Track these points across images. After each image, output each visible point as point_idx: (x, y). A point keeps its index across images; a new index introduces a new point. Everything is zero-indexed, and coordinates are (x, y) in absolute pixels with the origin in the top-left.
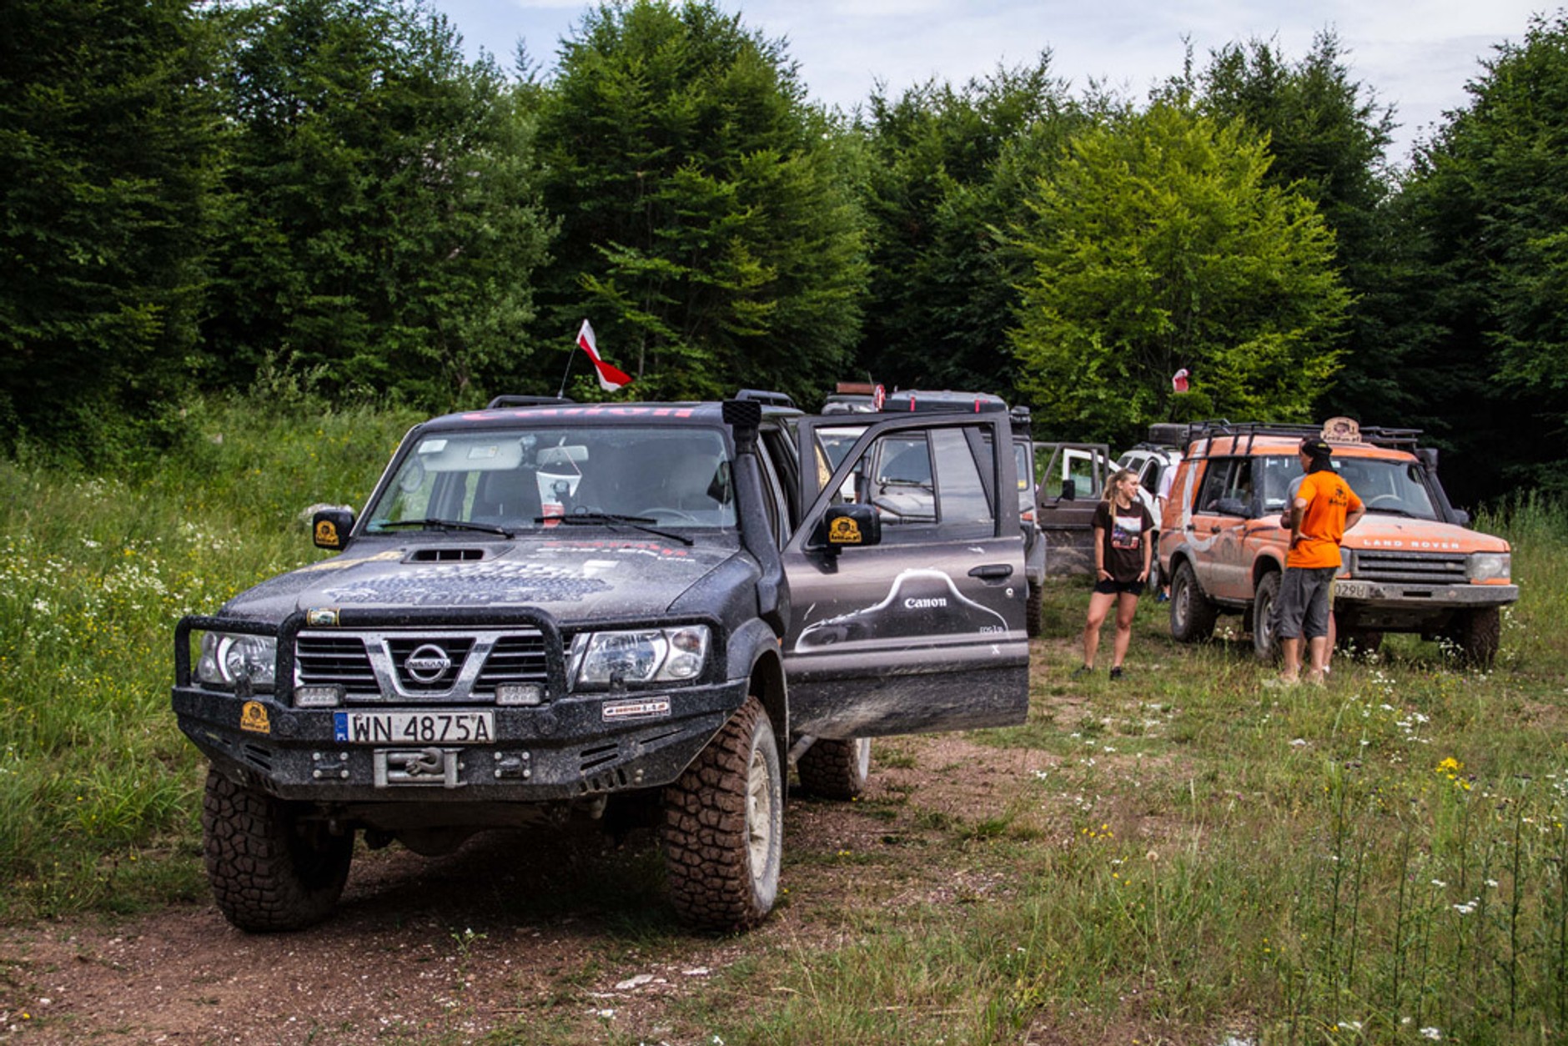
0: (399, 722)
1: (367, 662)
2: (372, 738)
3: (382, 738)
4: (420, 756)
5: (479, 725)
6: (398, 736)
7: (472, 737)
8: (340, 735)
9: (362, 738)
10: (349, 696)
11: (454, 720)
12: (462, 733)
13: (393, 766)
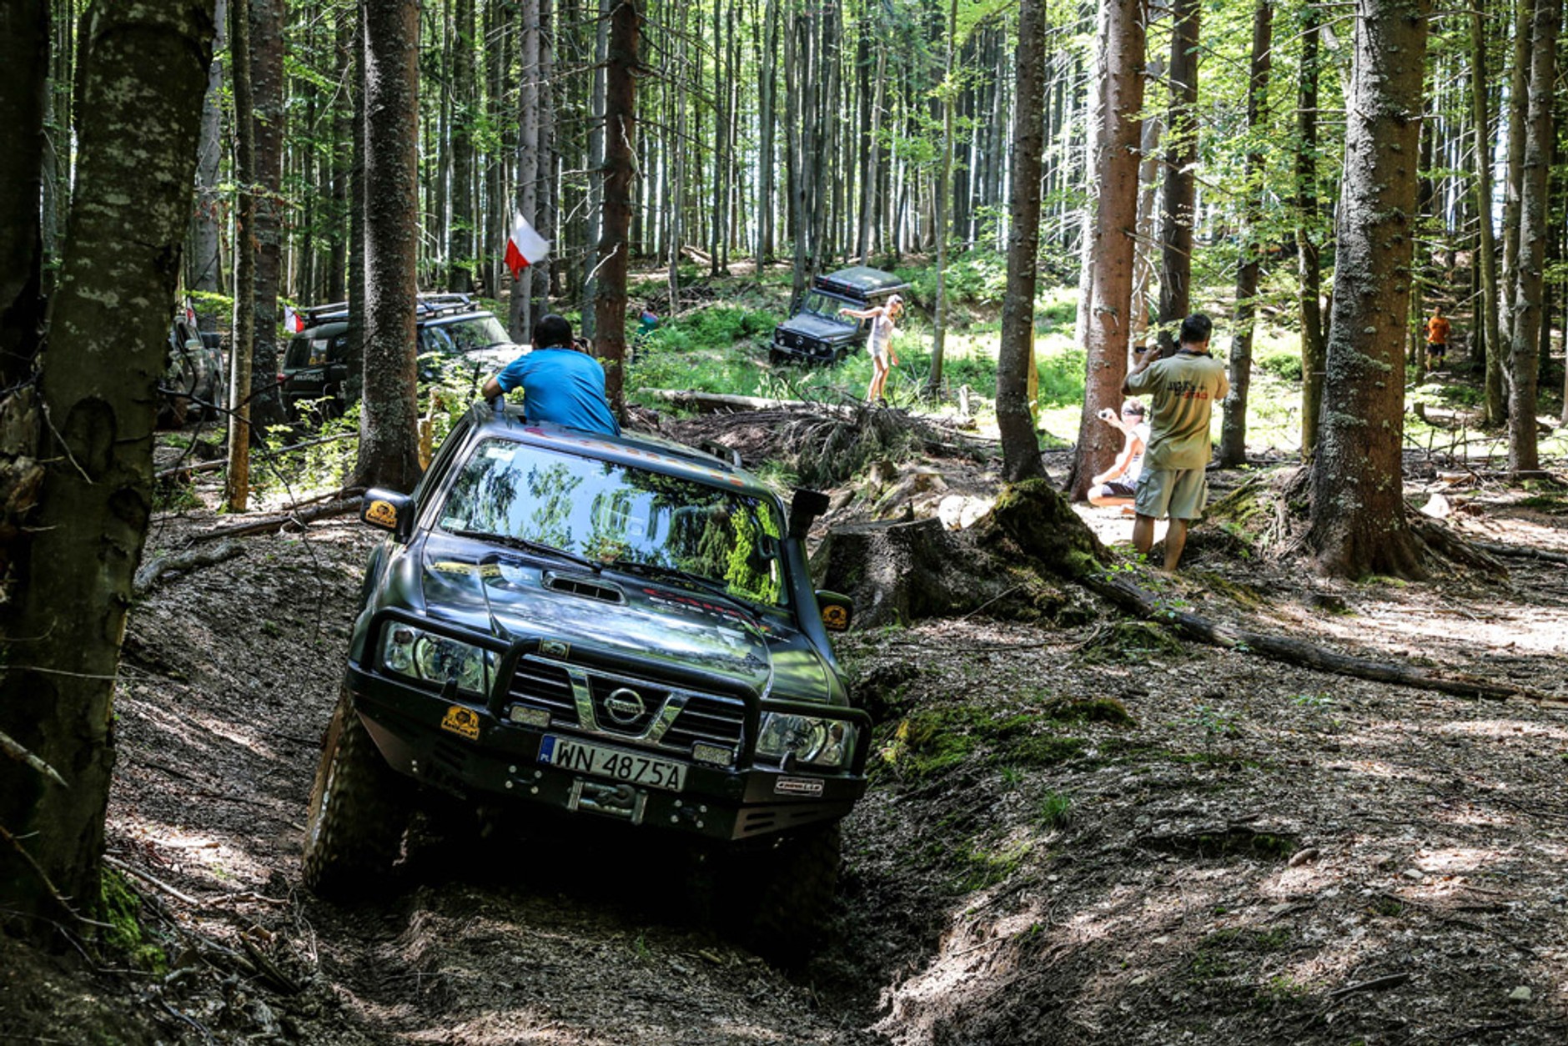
0: (601, 757)
1: (570, 691)
2: (572, 765)
3: (582, 767)
4: (614, 790)
5: (670, 774)
6: (597, 768)
7: (663, 783)
8: (544, 756)
9: (563, 763)
10: (554, 722)
11: (651, 765)
12: (656, 778)
13: (586, 794)
